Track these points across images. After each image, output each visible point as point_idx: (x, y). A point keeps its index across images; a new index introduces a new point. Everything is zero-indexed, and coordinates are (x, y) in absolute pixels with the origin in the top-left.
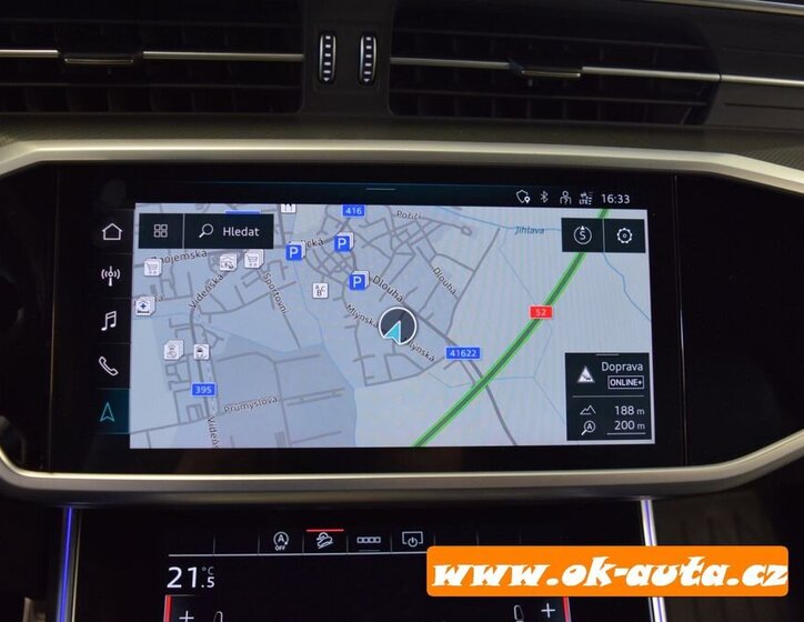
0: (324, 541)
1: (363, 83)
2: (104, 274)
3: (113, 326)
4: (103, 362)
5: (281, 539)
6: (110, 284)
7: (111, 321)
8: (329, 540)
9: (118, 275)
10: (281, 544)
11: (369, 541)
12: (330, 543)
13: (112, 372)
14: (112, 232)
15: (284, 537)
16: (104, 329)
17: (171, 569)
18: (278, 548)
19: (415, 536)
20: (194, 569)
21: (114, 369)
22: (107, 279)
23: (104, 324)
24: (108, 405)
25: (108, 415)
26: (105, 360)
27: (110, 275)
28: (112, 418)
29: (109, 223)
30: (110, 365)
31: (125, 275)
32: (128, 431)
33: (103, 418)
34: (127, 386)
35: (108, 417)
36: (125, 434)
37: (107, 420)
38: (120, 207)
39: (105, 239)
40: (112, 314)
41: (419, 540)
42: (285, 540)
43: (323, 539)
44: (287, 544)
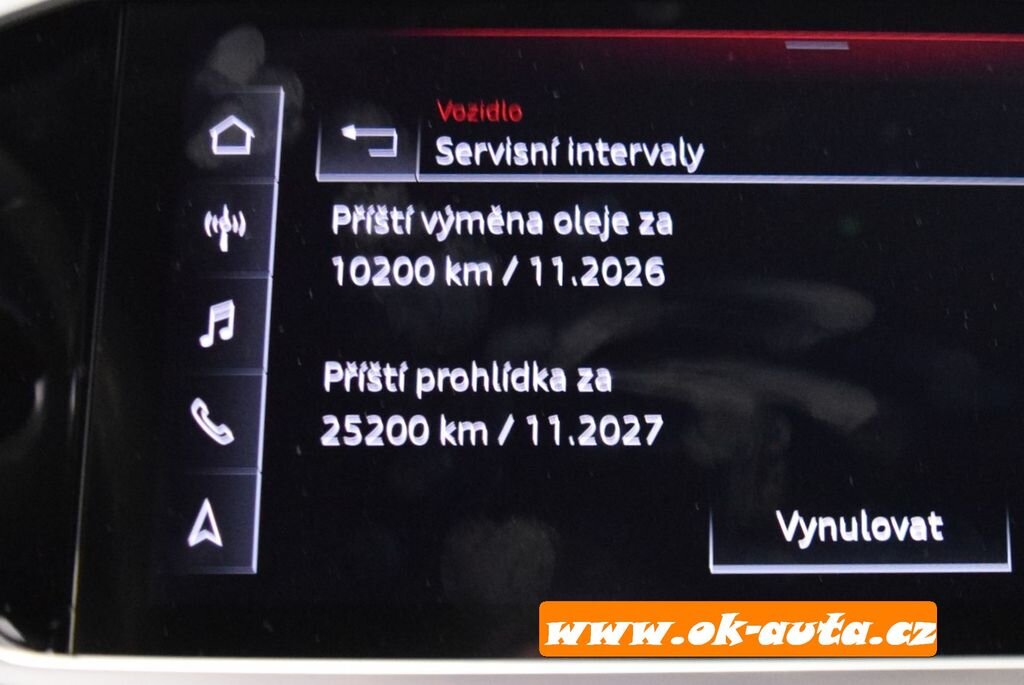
2: (209, 220)
3: (226, 335)
4: (199, 409)
6: (224, 246)
7: (222, 324)
9: (241, 229)
13: (221, 435)
14: (232, 137)
16: (207, 341)
21: (224, 429)
22: (217, 237)
23: (205, 331)
24: (207, 508)
25: (204, 531)
26: (205, 411)
27: (224, 226)
28: (216, 539)
29: (224, 116)
30: (216, 418)
31: (257, 225)
32: (249, 563)
33: (195, 538)
34: (255, 465)
35: (206, 535)
36: (239, 571)
37: (206, 544)
38: (252, 82)
39: (217, 150)
40: (223, 310)
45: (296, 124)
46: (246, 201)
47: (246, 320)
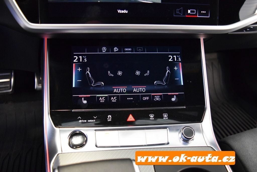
0: (116, 50)
5: (104, 49)
8: (117, 49)
10: (104, 50)
11: (128, 50)
12: (118, 50)
15: (105, 48)
17: (74, 57)
18: (103, 51)
19: (140, 49)
20: (81, 57)
41: (142, 50)
42: (105, 49)
43: (116, 49)
44: (106, 50)
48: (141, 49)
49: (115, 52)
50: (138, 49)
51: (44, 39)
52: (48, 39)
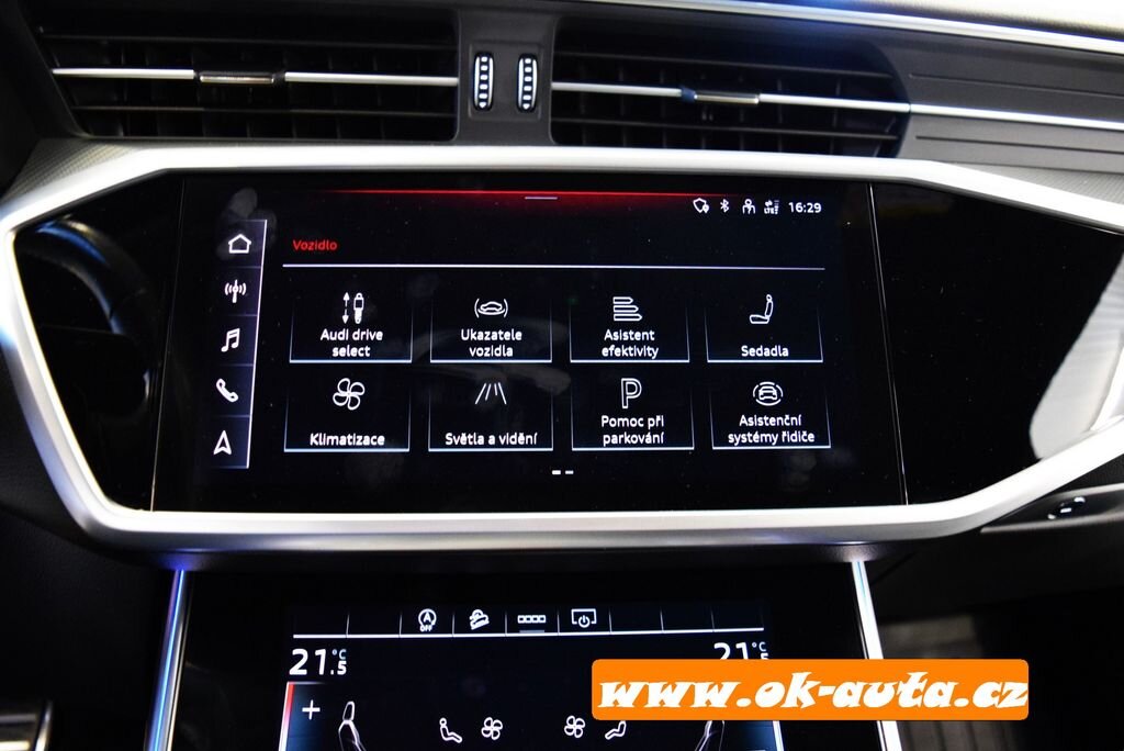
1: (522, 109)
2: (228, 289)
3: (235, 345)
4: (221, 386)
5: (427, 617)
6: (234, 300)
7: (233, 340)
8: (484, 619)
9: (243, 289)
10: (428, 623)
11: (532, 621)
12: (486, 622)
13: (231, 397)
15: (431, 615)
16: (225, 349)
17: (294, 652)
19: (586, 614)
20: (322, 653)
21: (234, 394)
22: (231, 295)
23: (225, 345)
24: (224, 435)
25: (223, 446)
26: (224, 383)
27: (235, 290)
28: (228, 450)
29: (237, 234)
30: (229, 389)
31: (252, 290)
32: (245, 464)
33: (217, 451)
34: (249, 413)
35: (223, 449)
36: (242, 467)
37: (223, 452)
38: (250, 217)
39: (232, 251)
40: (235, 333)
41: (592, 619)
42: (432, 618)
43: (478, 619)
44: (433, 623)
45: (273, 237)
46: (246, 277)
47: (246, 338)
48: (590, 615)
49: (477, 631)
50: (577, 616)
51: (177, 573)
52: (189, 575)
